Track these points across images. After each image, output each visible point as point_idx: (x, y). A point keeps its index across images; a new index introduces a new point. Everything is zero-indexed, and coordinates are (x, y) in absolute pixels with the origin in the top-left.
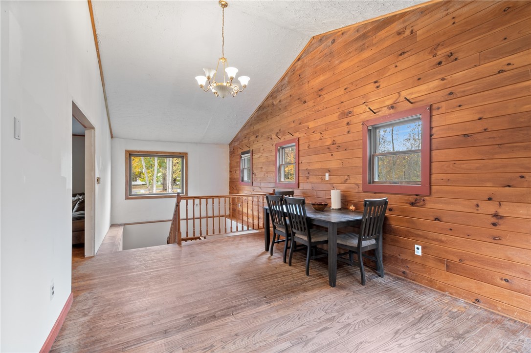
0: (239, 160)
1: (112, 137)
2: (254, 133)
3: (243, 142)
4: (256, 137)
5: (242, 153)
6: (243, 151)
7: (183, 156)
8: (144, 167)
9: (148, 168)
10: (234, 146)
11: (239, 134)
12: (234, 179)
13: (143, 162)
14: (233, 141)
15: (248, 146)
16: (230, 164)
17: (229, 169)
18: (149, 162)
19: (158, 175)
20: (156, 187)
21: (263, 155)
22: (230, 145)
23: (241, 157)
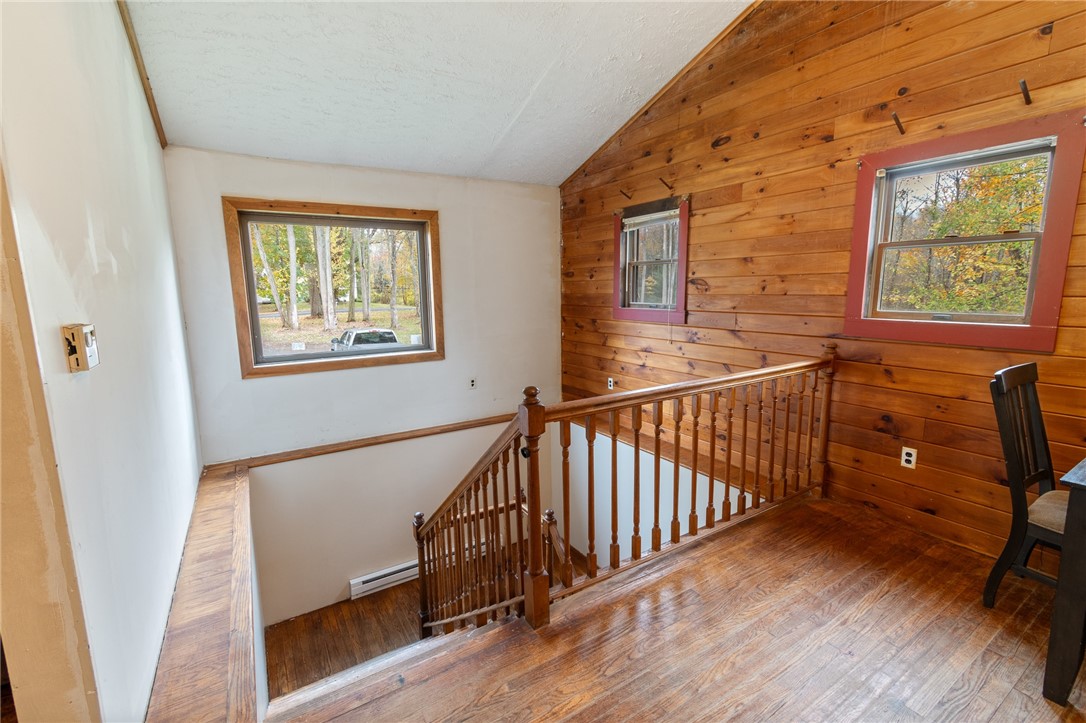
0: (611, 236)
1: (164, 143)
2: (699, 131)
3: (634, 172)
4: (715, 144)
5: (626, 209)
6: (630, 203)
7: (422, 222)
8: (266, 265)
9: (273, 266)
10: (585, 190)
11: (613, 145)
12: (586, 297)
13: (261, 253)
14: (584, 171)
15: (668, 180)
16: (564, 250)
17: (559, 266)
18: (275, 252)
19: (300, 282)
20: (298, 308)
21: (759, 211)
22: (562, 187)
23: (623, 226)
